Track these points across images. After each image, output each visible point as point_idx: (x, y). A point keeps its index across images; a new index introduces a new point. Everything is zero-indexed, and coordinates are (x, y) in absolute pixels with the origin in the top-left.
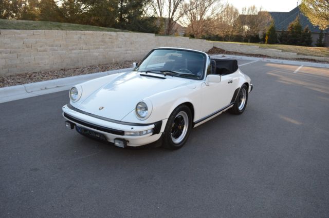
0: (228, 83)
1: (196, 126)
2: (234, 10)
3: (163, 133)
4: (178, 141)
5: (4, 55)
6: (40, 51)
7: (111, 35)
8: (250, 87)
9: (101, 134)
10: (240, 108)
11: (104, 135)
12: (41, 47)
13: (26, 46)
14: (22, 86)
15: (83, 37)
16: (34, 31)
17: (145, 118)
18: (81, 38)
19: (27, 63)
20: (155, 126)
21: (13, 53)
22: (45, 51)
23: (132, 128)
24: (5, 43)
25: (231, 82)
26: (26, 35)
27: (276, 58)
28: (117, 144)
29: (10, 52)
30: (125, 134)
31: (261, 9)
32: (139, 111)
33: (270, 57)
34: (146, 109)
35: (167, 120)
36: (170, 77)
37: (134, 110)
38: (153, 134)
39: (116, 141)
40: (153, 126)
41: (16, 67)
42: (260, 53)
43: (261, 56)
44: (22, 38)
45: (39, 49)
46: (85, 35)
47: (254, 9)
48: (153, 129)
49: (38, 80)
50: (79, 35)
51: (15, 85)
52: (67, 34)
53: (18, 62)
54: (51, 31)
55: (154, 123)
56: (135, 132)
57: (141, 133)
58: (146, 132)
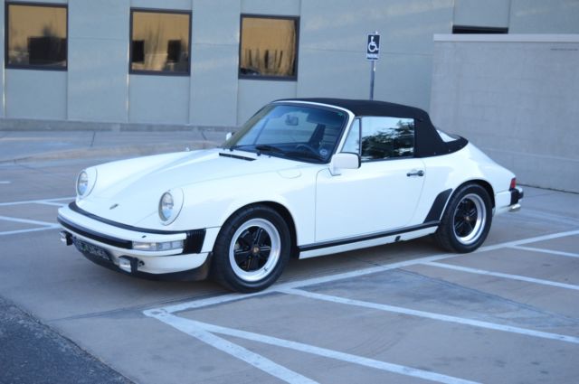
0: (409, 175)
1: (303, 255)
9: (102, 250)
10: (466, 240)
11: (108, 253)
17: (170, 220)
20: (188, 237)
23: (144, 237)
25: (420, 174)
28: (123, 265)
30: (134, 247)
35: (218, 229)
36: (267, 157)
38: (185, 252)
39: (121, 260)
40: (184, 236)
55: (186, 232)
56: (149, 244)
57: (159, 246)
58: (171, 245)
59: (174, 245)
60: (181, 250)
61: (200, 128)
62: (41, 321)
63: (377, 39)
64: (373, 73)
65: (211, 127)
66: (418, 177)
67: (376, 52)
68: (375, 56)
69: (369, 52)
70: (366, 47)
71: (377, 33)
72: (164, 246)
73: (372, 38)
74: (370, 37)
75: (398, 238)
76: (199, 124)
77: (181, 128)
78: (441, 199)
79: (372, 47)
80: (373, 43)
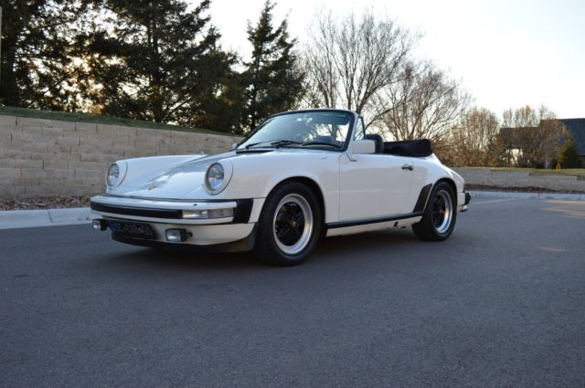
0: (403, 168)
1: (331, 233)
2: (488, 117)
4: (291, 250)
5: (19, 161)
6: (85, 160)
7: (222, 142)
10: (439, 229)
12: (87, 152)
13: (61, 148)
14: (45, 211)
15: (167, 141)
16: (77, 123)
17: (220, 189)
18: (163, 142)
19: (59, 179)
20: (238, 206)
21: (36, 159)
22: (95, 160)
23: (195, 205)
24: (24, 141)
25: (411, 169)
26: (62, 130)
27: (567, 192)
29: (31, 158)
30: (183, 217)
31: (542, 112)
32: (210, 179)
33: (554, 191)
34: (222, 176)
35: (263, 201)
38: (234, 222)
39: (168, 232)
40: (234, 204)
41: (40, 184)
42: (532, 184)
43: (534, 189)
44: (54, 134)
45: (84, 156)
46: (171, 137)
47: (527, 113)
48: (234, 209)
49: (77, 206)
50: (160, 137)
51: (32, 209)
52: (137, 134)
53: (43, 175)
54: (107, 126)
55: (235, 200)
56: (201, 212)
57: (211, 213)
58: (221, 212)
59: (225, 213)
60: (231, 219)
66: (409, 171)
72: (215, 215)
75: (396, 223)
78: (425, 191)
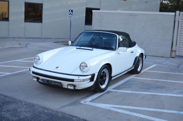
0: (131, 53)
1: (113, 78)
3: (95, 81)
4: (103, 87)
8: (144, 56)
9: (59, 83)
10: (139, 69)
11: (60, 83)
17: (86, 72)
20: (92, 76)
23: (79, 78)
25: (133, 52)
28: (69, 87)
30: (74, 81)
32: (81, 68)
34: (87, 66)
35: (98, 73)
36: (96, 49)
37: (79, 67)
39: (69, 86)
48: (90, 78)
55: (90, 75)
56: (80, 80)
57: (84, 80)
58: (87, 80)
59: (88, 80)
60: (89, 81)
61: (13, 38)
62: (53, 110)
63: (72, 11)
64: (71, 21)
65: (17, 37)
67: (72, 15)
68: (72, 16)
69: (69, 15)
70: (68, 13)
71: (72, 9)
73: (70, 11)
74: (70, 10)
76: (13, 36)
77: (7, 38)
78: (136, 59)
79: (71, 13)
80: (71, 12)
